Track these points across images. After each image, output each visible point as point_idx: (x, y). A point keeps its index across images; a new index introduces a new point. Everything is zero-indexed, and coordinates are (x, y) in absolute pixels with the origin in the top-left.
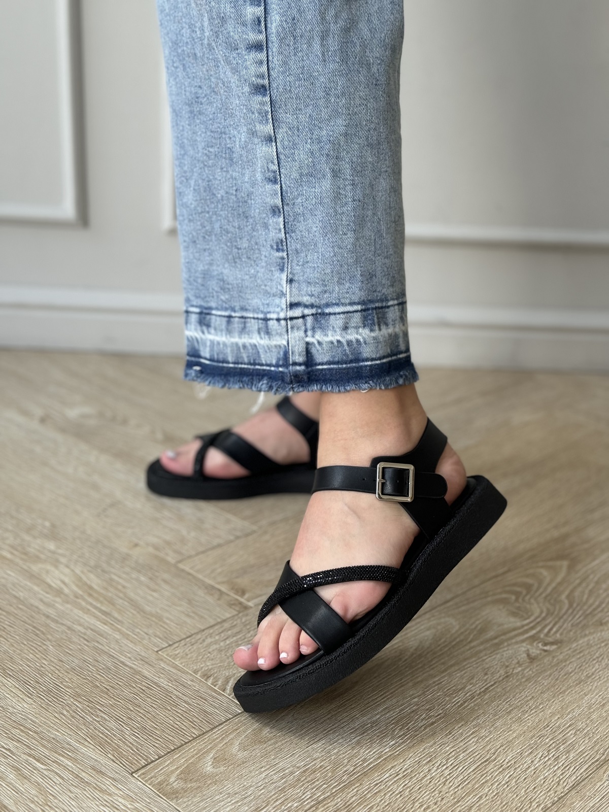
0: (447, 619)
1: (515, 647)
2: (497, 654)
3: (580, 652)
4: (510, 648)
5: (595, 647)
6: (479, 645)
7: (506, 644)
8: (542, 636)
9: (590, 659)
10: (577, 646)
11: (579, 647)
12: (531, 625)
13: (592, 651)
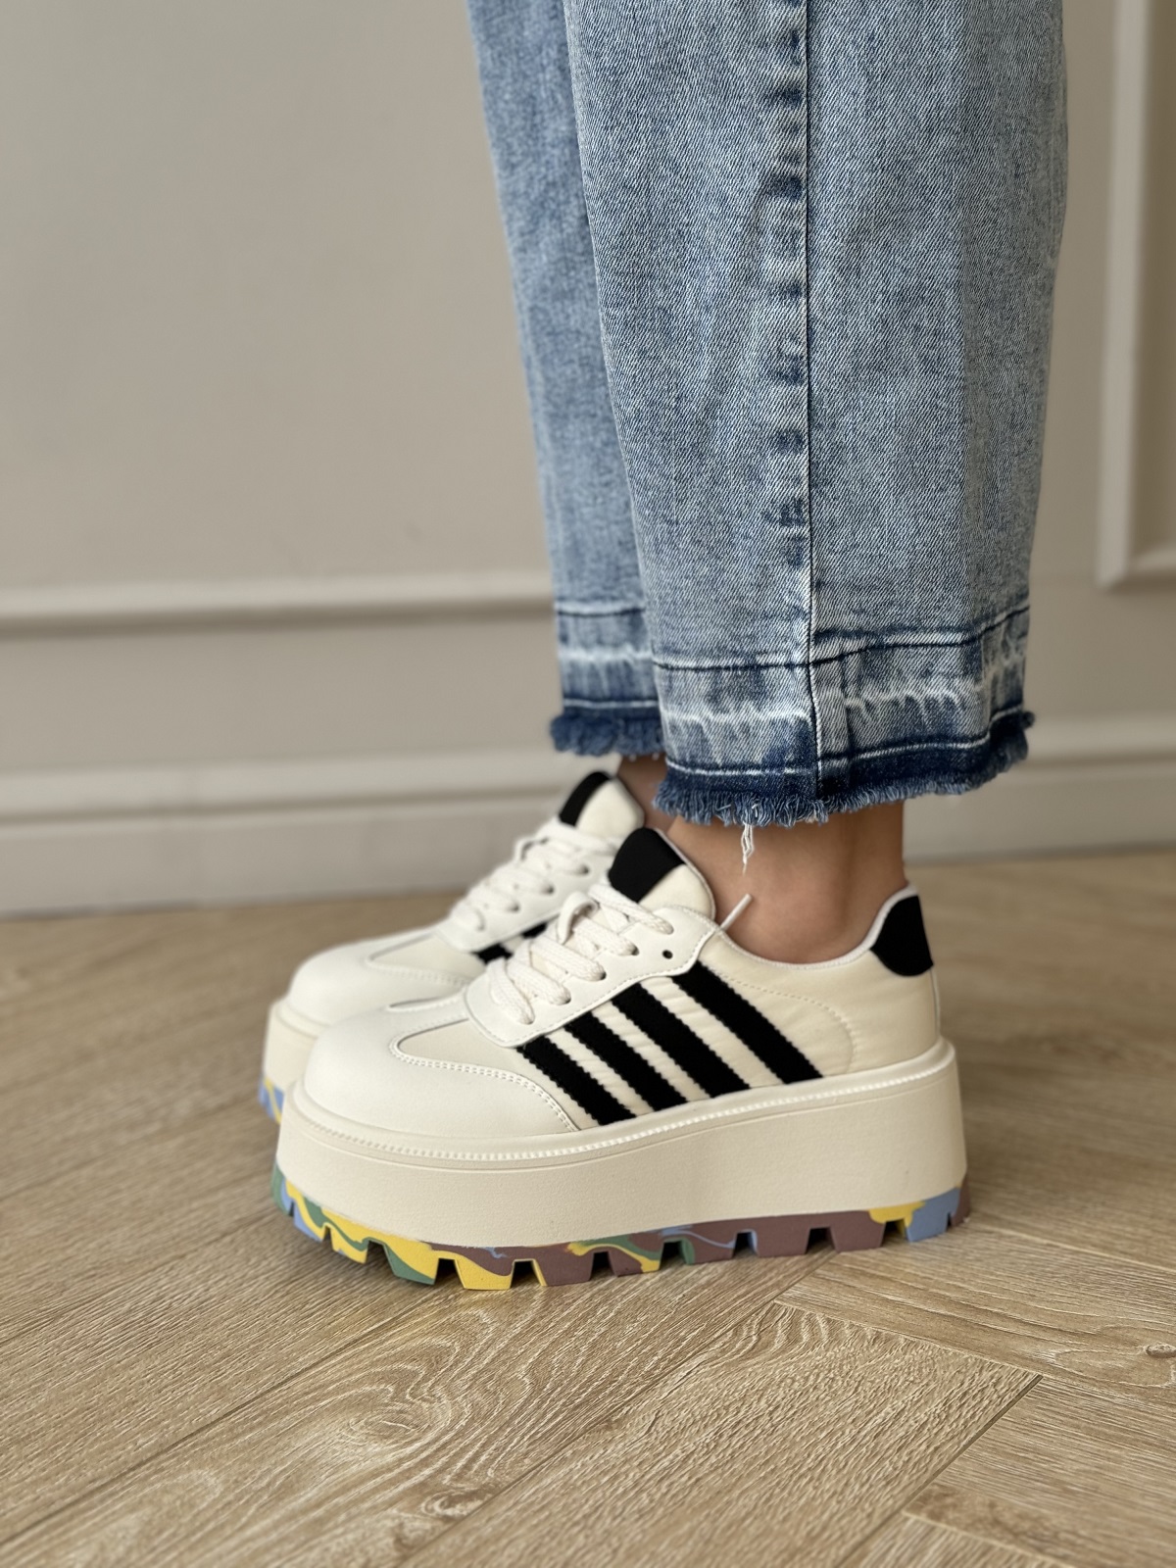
0: (195, 1473)
1: (367, 1521)
2: (311, 1549)
3: (543, 1508)
4: (353, 1525)
5: (584, 1489)
6: (266, 1532)
7: (343, 1517)
8: (447, 1479)
9: (564, 1524)
10: (534, 1493)
11: (540, 1495)
12: (424, 1455)
13: (574, 1501)
